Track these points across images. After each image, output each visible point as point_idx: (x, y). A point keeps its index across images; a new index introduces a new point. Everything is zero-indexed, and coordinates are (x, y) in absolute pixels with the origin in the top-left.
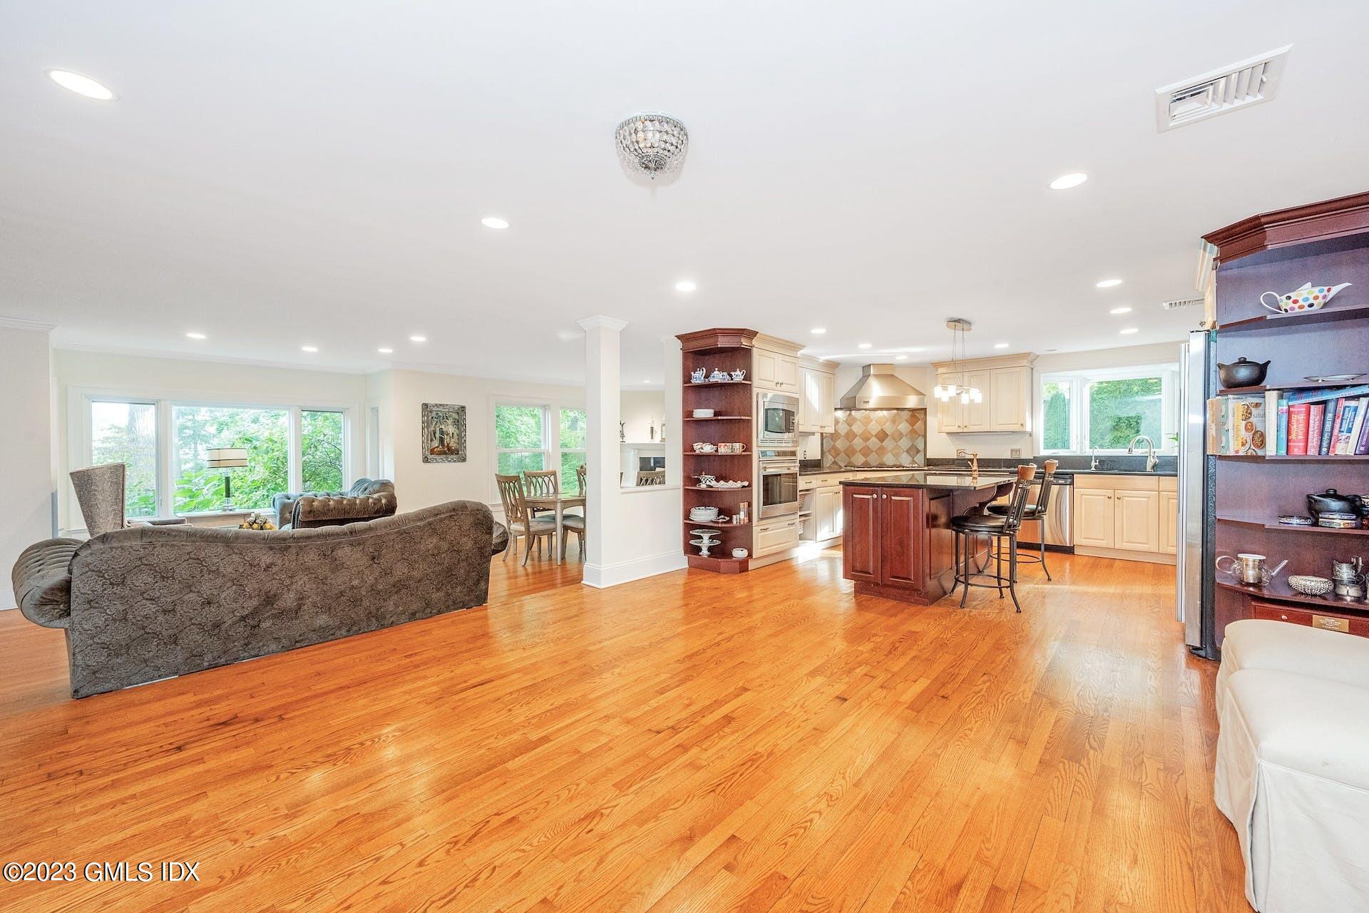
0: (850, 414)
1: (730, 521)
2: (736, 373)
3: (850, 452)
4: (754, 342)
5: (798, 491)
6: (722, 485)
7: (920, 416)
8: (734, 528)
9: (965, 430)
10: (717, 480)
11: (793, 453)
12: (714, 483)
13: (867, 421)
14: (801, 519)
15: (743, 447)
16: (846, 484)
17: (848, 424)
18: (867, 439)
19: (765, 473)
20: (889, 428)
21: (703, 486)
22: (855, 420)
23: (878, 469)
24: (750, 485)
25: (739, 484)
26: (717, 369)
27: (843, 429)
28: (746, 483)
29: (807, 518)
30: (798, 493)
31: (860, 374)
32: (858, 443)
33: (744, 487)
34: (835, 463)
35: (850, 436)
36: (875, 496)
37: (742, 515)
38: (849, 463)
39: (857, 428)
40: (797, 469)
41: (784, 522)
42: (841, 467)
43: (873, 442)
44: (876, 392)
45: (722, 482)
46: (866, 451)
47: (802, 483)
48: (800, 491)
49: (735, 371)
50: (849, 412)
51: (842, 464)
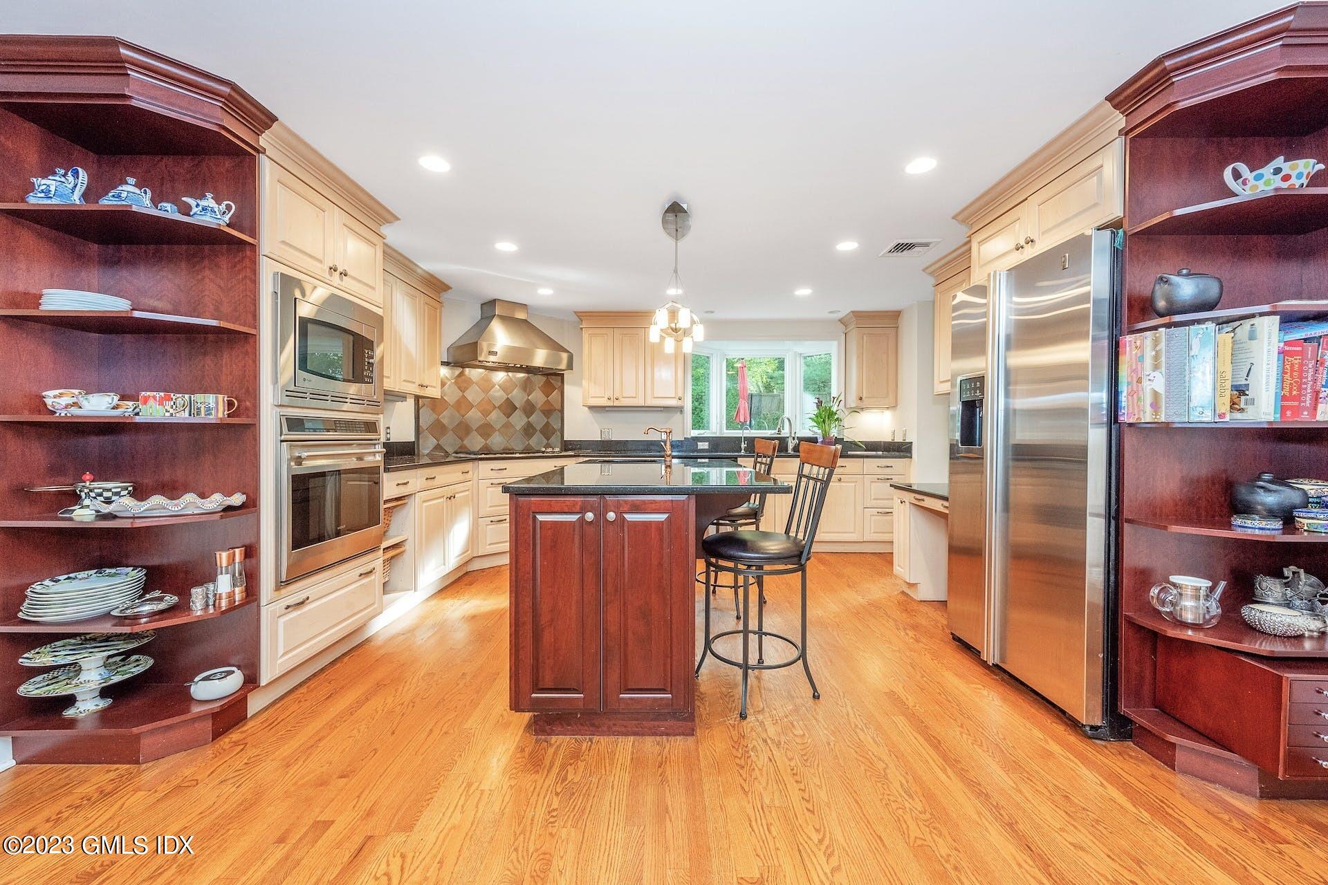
0: (461, 374)
1: (183, 606)
2: (203, 203)
3: (463, 429)
4: (264, 140)
5: (382, 503)
6: (158, 508)
7: (556, 383)
8: (200, 623)
9: (617, 403)
10: (139, 493)
11: (371, 427)
12: (126, 505)
13: (487, 386)
14: (386, 557)
15: (230, 404)
16: (515, 493)
17: (459, 388)
18: (486, 413)
19: (299, 470)
20: (518, 397)
21: (83, 515)
22: (469, 382)
23: (504, 455)
24: (251, 504)
25: (216, 501)
26: (132, 180)
27: (452, 396)
28: (237, 499)
29: (401, 550)
30: (383, 507)
31: (478, 315)
32: (474, 416)
33: (229, 509)
34: (438, 447)
35: (462, 404)
36: (590, 516)
37: (224, 584)
38: (461, 447)
39: (473, 395)
40: (379, 458)
41: (351, 571)
42: (447, 454)
43: (495, 417)
44: (501, 339)
45: (157, 500)
46: (486, 430)
47: (390, 486)
48: (386, 502)
49: (203, 197)
50: (461, 370)
51: (450, 450)
